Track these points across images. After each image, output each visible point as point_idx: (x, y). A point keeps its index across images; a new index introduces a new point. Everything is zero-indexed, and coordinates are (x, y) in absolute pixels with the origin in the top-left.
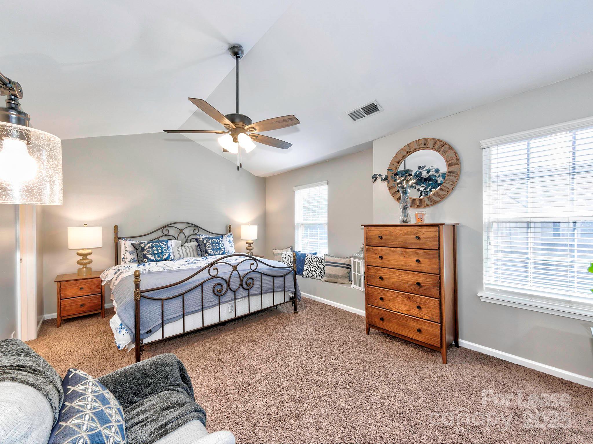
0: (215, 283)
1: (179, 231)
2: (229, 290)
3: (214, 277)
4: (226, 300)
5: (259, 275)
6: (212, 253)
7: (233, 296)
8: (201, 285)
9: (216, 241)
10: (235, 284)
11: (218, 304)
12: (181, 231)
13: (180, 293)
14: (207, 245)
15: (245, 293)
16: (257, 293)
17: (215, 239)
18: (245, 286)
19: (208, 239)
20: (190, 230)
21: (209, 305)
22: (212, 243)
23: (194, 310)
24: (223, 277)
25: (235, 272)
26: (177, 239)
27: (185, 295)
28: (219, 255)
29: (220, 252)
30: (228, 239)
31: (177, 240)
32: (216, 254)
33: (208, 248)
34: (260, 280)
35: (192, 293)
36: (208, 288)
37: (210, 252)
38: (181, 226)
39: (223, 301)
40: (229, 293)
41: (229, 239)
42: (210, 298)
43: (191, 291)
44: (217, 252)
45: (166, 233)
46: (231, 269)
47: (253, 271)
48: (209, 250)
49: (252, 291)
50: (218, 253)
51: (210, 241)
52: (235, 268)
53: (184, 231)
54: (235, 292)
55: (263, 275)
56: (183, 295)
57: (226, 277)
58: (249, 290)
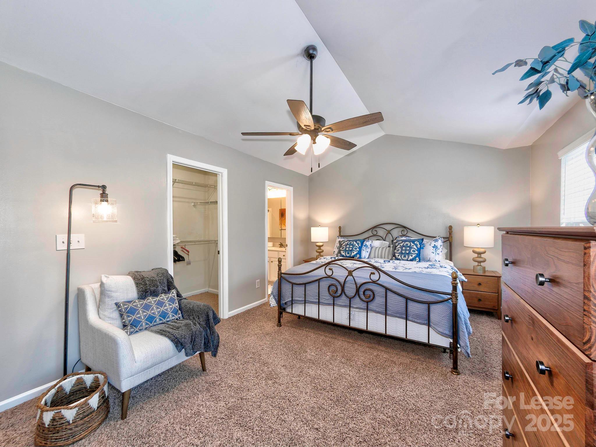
0: (330, 282)
1: (387, 232)
2: (343, 294)
3: (329, 277)
4: (340, 304)
5: (383, 290)
6: (399, 257)
7: (348, 302)
8: (319, 280)
9: (409, 245)
10: (350, 290)
11: (333, 305)
12: (389, 232)
13: (303, 282)
14: (397, 248)
15: (364, 305)
16: (378, 310)
17: (408, 242)
18: (362, 297)
19: (401, 242)
20: (399, 232)
21: (324, 302)
22: (402, 247)
23: (312, 300)
24: (339, 280)
25: (350, 278)
26: (384, 239)
27: (307, 285)
28: (407, 260)
29: (408, 257)
30: (433, 243)
31: (385, 241)
32: (404, 259)
33: (397, 251)
34: (385, 297)
35: (312, 286)
36: (324, 285)
37: (397, 256)
38: (389, 227)
39: (338, 303)
40: (343, 297)
41: (435, 244)
42: (325, 296)
43: (311, 284)
44: (405, 256)
45: (375, 233)
46: (346, 273)
47: (374, 282)
48: (397, 253)
49: (371, 306)
50: (406, 259)
51: (402, 244)
52: (350, 273)
53: (392, 232)
54: (350, 299)
55: (388, 291)
56: (305, 284)
57: (342, 280)
58: (367, 302)
